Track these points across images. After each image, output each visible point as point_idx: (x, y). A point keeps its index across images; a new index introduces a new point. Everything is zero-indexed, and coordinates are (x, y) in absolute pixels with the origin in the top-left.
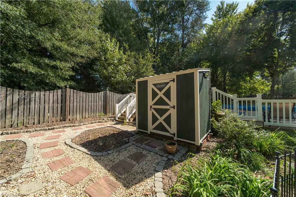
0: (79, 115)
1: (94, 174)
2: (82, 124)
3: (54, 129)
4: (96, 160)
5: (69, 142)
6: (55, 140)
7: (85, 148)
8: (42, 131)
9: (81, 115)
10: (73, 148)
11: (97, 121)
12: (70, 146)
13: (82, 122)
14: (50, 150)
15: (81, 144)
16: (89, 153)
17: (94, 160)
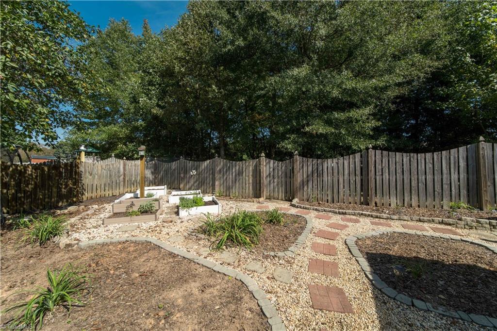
0: (395, 198)
1: (353, 320)
2: (395, 217)
3: (345, 214)
4: (376, 298)
5: (351, 242)
6: (337, 231)
7: (371, 264)
8: (331, 213)
9: (399, 200)
10: (352, 254)
11: (436, 219)
12: (349, 249)
13: (399, 213)
14: (323, 243)
15: (367, 253)
16: (370, 277)
17: (371, 295)
